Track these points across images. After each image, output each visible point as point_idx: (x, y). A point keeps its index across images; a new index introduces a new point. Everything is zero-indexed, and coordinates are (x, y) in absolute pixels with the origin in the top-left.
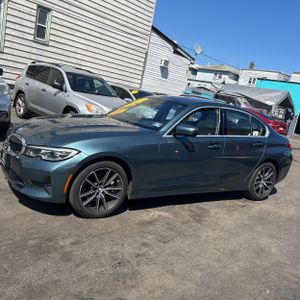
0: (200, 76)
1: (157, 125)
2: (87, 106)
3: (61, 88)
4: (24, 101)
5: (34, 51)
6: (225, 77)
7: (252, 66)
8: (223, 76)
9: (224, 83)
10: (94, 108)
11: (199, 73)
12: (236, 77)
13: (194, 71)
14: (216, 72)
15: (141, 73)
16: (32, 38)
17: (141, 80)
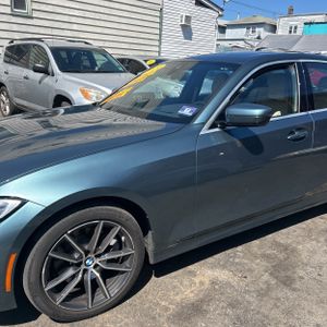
0: (230, 33)
1: (187, 111)
2: (83, 92)
3: (46, 71)
4: (7, 96)
5: (15, 28)
6: (261, 31)
7: (291, 12)
8: (257, 30)
9: (259, 38)
10: (92, 93)
11: (227, 30)
12: (274, 28)
13: (222, 29)
14: (248, 26)
15: (157, 37)
16: (8, 10)
17: (159, 46)
